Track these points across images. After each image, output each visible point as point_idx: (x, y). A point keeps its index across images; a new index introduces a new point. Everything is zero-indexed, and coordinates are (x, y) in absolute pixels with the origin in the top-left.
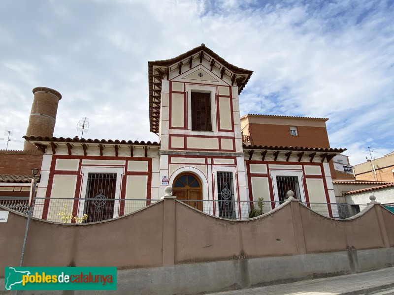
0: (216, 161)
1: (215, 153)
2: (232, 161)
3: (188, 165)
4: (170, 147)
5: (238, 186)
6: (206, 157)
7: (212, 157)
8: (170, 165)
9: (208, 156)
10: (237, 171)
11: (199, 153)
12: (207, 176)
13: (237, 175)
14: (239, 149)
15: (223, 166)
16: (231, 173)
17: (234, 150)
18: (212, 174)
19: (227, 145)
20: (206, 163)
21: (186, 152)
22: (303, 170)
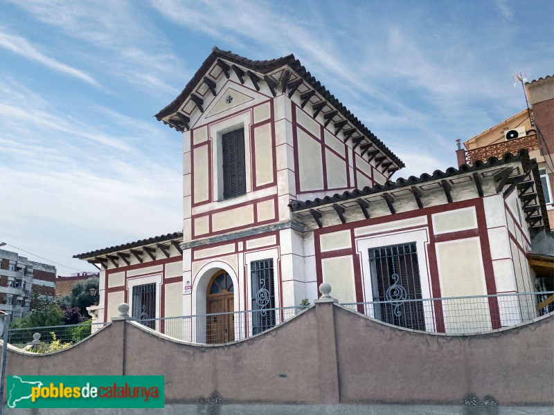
0: (251, 244)
1: (246, 232)
2: (271, 240)
3: (214, 259)
4: (193, 237)
5: (281, 282)
6: (236, 241)
7: (244, 239)
8: (194, 263)
9: (238, 237)
10: (280, 255)
11: (224, 236)
12: (237, 272)
13: (280, 262)
14: (285, 214)
15: (259, 250)
16: (271, 261)
17: (277, 219)
18: (244, 267)
19: (266, 212)
20: (237, 252)
21: (210, 239)
22: (430, 224)
